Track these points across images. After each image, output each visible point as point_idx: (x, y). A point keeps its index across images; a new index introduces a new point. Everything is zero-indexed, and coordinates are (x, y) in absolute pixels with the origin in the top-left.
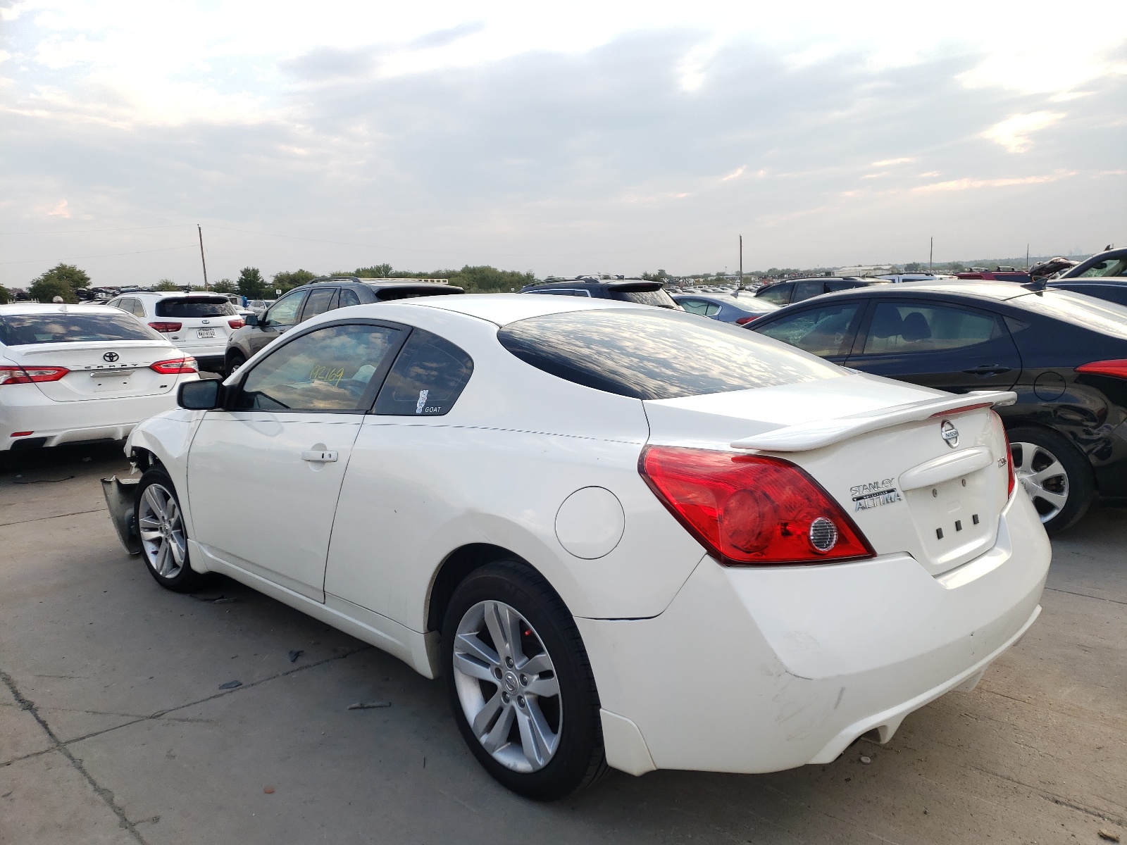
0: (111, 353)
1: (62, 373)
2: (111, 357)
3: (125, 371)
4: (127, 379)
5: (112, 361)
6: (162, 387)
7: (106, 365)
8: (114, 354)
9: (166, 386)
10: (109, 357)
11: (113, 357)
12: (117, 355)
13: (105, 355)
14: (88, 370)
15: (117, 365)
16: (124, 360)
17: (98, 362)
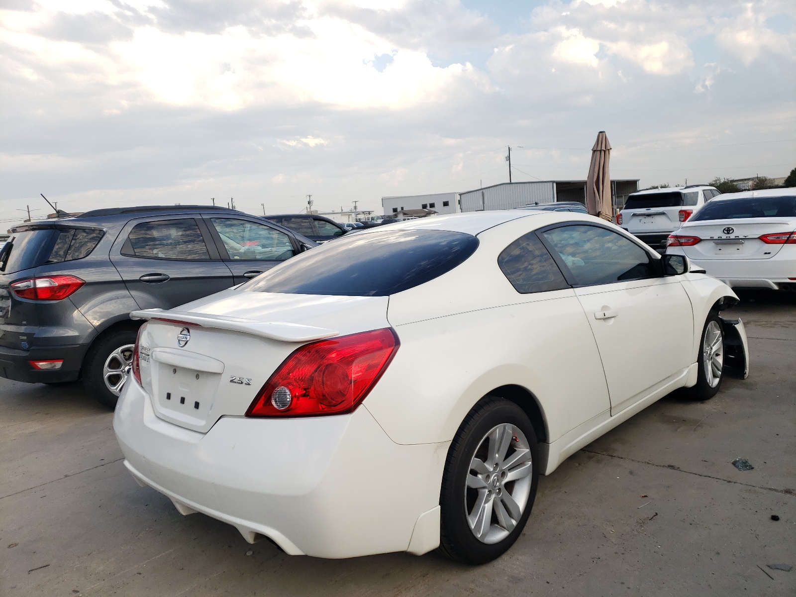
0: (728, 228)
1: (696, 241)
2: (728, 230)
3: (738, 241)
4: (740, 247)
5: (728, 233)
6: (766, 253)
7: (724, 236)
8: (730, 229)
9: (769, 253)
10: (727, 230)
11: (730, 230)
12: (732, 229)
13: (724, 229)
14: (712, 239)
15: (732, 236)
16: (738, 233)
17: (718, 234)
